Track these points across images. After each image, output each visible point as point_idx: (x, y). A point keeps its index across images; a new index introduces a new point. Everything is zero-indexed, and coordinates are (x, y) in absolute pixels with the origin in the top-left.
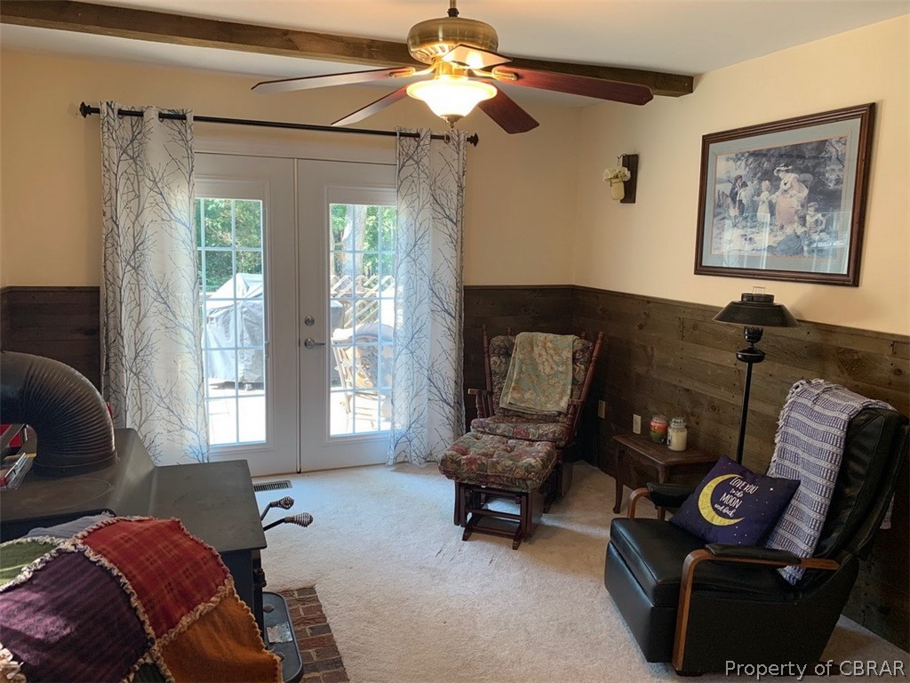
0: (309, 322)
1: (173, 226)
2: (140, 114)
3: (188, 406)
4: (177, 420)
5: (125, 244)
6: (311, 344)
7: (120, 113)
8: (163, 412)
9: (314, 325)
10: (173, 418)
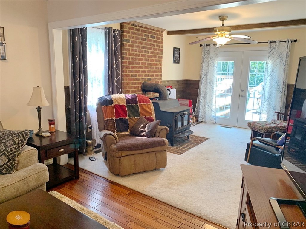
0: (242, 91)
1: (214, 68)
2: (210, 45)
3: (213, 106)
4: (210, 109)
5: (204, 72)
6: (242, 96)
7: (207, 45)
8: (207, 106)
9: (243, 92)
10: (209, 108)
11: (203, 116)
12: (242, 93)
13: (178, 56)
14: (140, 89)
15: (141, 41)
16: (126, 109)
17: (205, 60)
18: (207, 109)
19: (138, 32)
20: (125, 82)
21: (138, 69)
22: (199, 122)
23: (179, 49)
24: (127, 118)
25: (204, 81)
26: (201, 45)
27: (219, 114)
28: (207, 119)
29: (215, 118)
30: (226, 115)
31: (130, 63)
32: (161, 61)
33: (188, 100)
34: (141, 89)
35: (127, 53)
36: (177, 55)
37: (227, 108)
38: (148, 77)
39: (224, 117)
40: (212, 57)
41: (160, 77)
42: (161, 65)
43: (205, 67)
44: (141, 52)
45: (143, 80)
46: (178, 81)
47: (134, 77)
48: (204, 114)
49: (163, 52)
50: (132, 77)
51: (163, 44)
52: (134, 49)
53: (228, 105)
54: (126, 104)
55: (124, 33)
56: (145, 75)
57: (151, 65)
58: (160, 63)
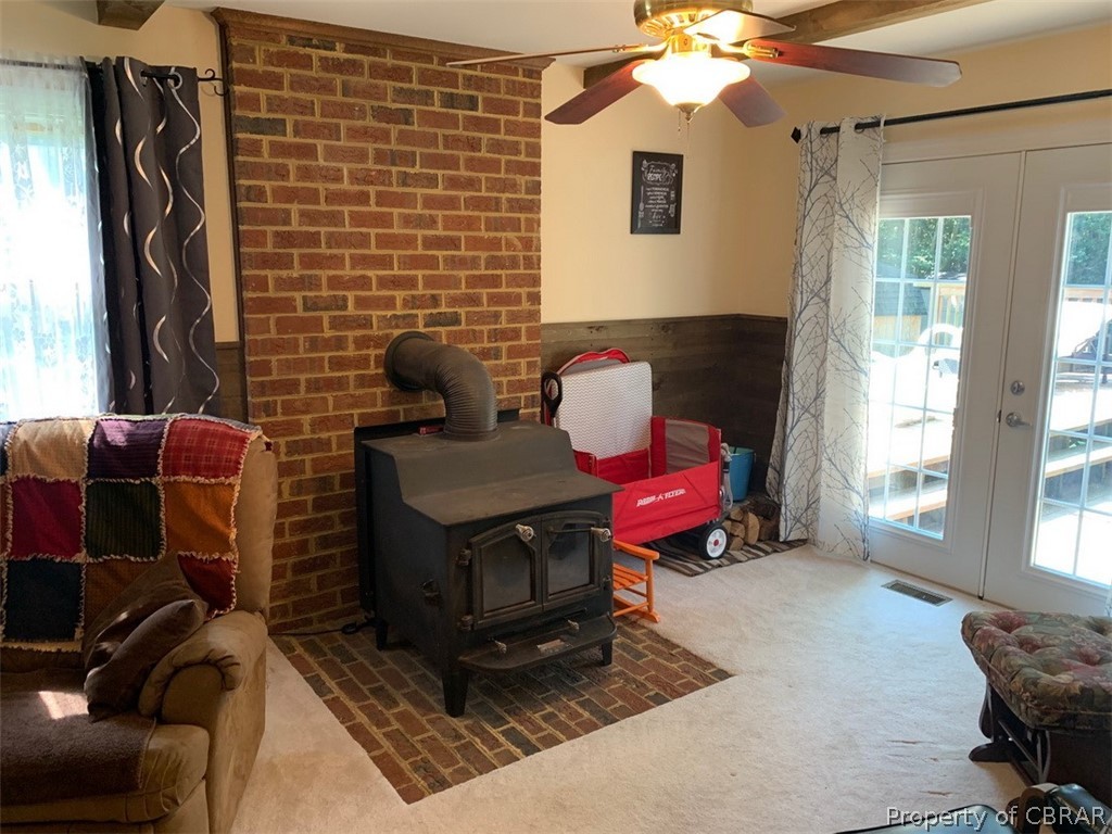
0: (1018, 389)
1: (864, 254)
2: (837, 129)
3: (858, 465)
4: (840, 479)
5: (811, 275)
6: (1014, 422)
7: (824, 131)
8: (825, 464)
9: (1024, 395)
10: (834, 473)
11: (810, 512)
12: (1012, 404)
13: (667, 197)
14: (374, 370)
15: (370, 122)
16: (82, 508)
17: (814, 214)
18: (824, 478)
19: (345, 77)
20: (259, 337)
21: (353, 268)
22: (785, 542)
23: (678, 160)
24: (81, 557)
25: (808, 328)
26: (796, 135)
27: (891, 510)
28: (825, 531)
29: (865, 531)
30: (927, 518)
31: (286, 239)
32: (534, 225)
33: (705, 427)
34: (381, 371)
35: (268, 189)
36: (659, 194)
37: (930, 480)
38: (435, 311)
39: (915, 528)
40: (849, 194)
41: (526, 305)
42: (532, 244)
43: (812, 247)
44: (372, 183)
45: (397, 327)
46: (669, 326)
47: (326, 309)
48: (812, 503)
49: (546, 178)
50: (306, 309)
51: (539, 137)
52: (321, 169)
53: (935, 466)
54: (89, 476)
55: (236, 88)
56: (413, 297)
57: (458, 248)
58: (523, 234)
